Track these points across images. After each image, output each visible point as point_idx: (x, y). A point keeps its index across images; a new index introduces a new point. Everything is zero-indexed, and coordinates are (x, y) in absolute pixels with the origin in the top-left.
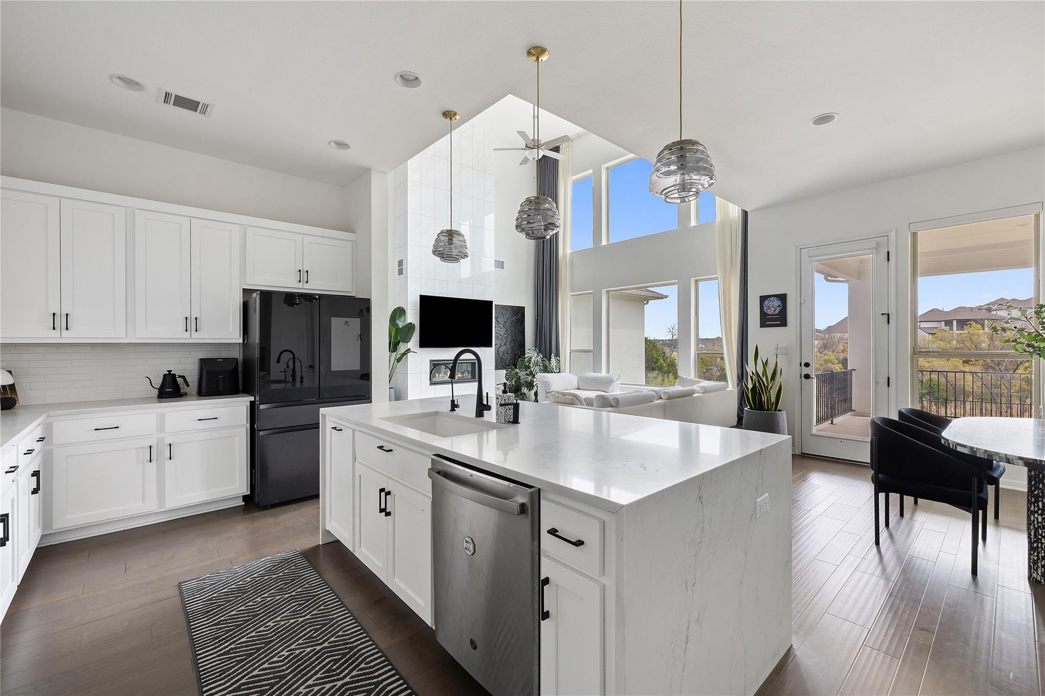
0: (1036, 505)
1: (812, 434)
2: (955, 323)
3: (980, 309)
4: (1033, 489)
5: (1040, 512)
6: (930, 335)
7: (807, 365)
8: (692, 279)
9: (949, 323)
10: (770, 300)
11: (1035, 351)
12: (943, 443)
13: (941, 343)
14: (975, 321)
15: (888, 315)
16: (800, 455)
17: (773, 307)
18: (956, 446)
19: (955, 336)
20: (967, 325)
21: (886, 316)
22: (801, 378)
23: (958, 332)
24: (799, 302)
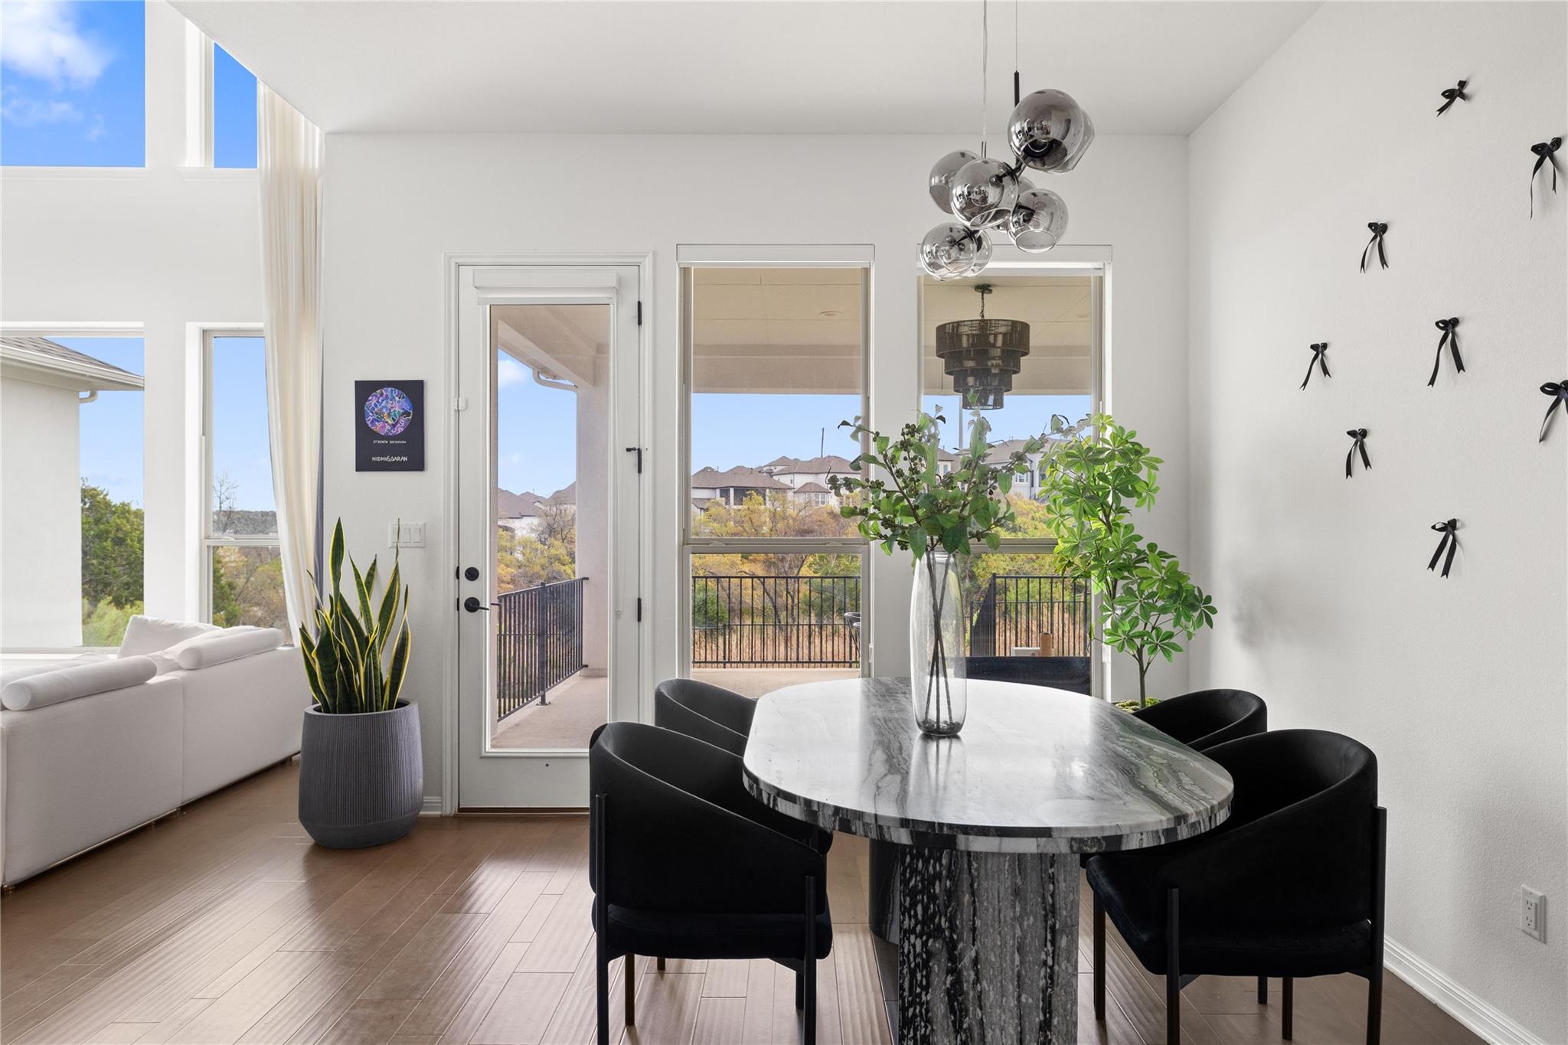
0: (912, 913)
1: (484, 754)
2: (732, 491)
3: (760, 472)
4: (908, 875)
5: (918, 928)
6: (703, 511)
7: (472, 574)
8: (188, 324)
9: (725, 492)
10: (382, 394)
11: (894, 535)
12: (746, 785)
13: (716, 525)
14: (756, 489)
15: (639, 451)
16: (455, 816)
17: (389, 415)
18: (775, 800)
19: (733, 514)
20: (746, 496)
21: (635, 454)
22: (458, 609)
23: (735, 507)
24: (454, 407)
